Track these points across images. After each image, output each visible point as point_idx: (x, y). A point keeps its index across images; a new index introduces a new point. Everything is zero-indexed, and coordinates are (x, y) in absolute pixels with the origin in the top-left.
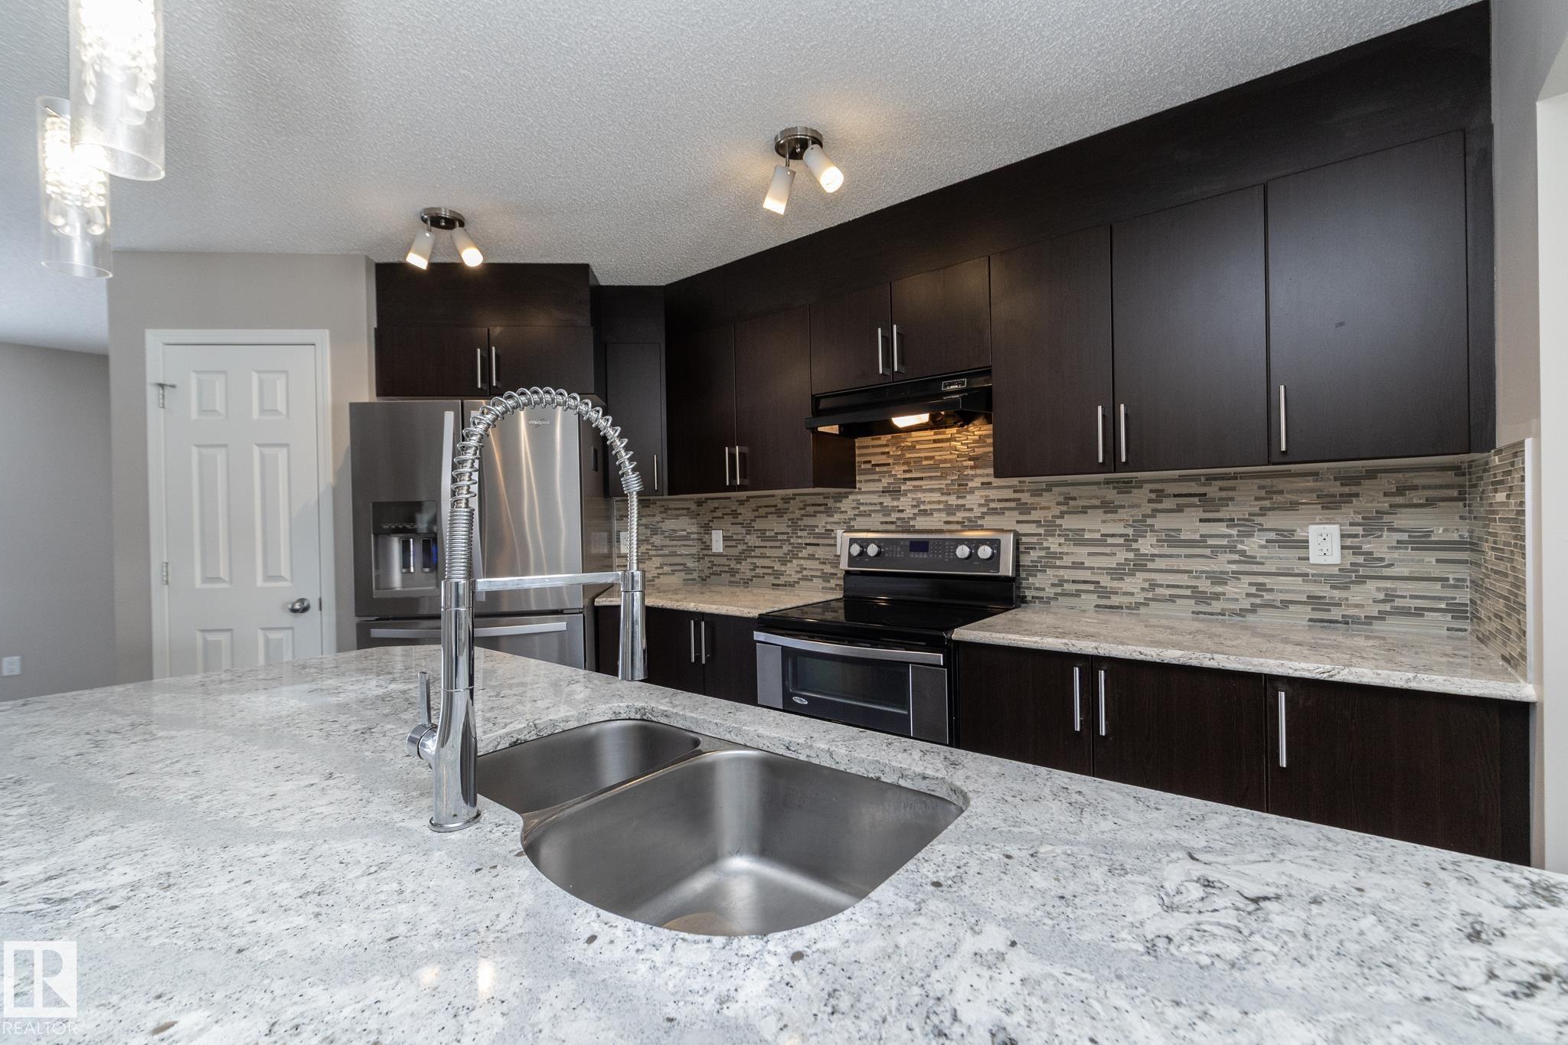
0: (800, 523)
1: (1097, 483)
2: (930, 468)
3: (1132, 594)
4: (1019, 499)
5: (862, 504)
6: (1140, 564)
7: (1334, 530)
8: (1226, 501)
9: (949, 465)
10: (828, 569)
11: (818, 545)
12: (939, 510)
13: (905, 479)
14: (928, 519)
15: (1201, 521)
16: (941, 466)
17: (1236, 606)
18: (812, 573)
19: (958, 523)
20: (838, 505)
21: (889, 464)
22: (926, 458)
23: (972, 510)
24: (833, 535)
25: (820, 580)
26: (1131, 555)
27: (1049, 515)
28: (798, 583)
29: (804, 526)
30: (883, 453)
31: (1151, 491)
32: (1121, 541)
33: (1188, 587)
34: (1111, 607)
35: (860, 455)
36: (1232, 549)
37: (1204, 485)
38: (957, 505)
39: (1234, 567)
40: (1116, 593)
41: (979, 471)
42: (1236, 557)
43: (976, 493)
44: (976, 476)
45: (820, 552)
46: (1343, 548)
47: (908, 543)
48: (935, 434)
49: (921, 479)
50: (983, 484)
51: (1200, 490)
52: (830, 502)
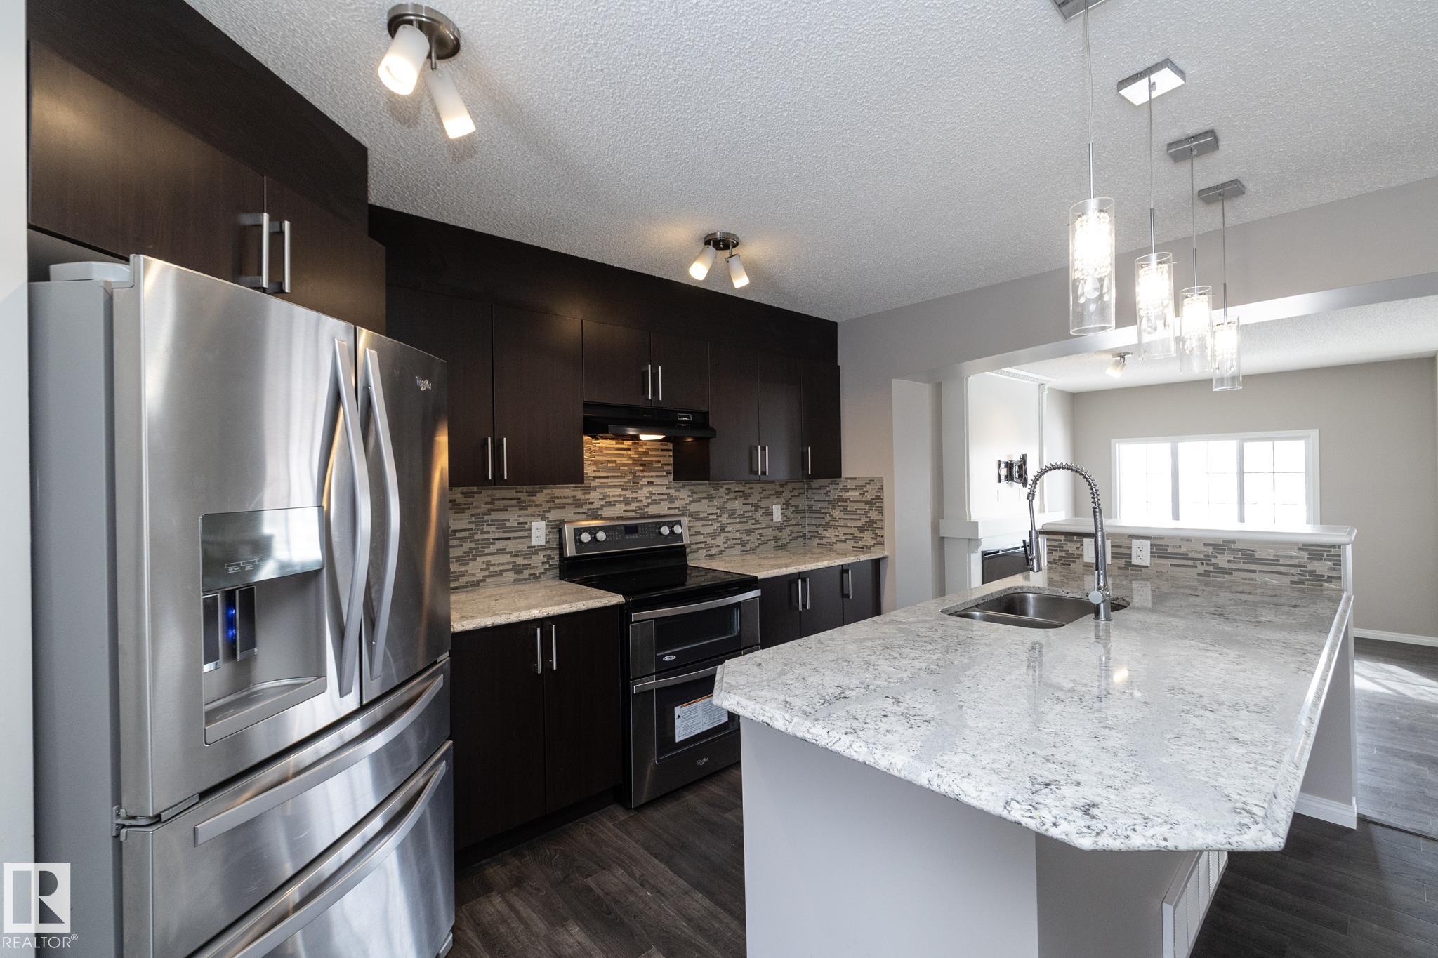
0: (486, 518)
1: (706, 484)
3: (719, 546)
4: (669, 494)
5: (558, 498)
6: (722, 530)
7: (779, 506)
8: (750, 494)
9: (626, 468)
10: (521, 561)
11: (509, 538)
12: (620, 502)
13: (594, 477)
14: (612, 508)
15: (744, 504)
16: (621, 468)
17: (753, 546)
18: (502, 568)
19: (632, 510)
20: (532, 498)
23: (641, 501)
24: (527, 527)
25: (512, 573)
26: (719, 525)
27: (684, 503)
28: (484, 581)
29: (491, 521)
31: (727, 489)
32: (715, 517)
33: (739, 539)
34: (712, 555)
36: (752, 518)
37: (744, 486)
38: (632, 498)
39: (754, 527)
40: (713, 547)
41: (645, 474)
42: (754, 521)
43: (644, 489)
44: (644, 477)
45: (511, 546)
46: (782, 514)
47: (623, 528)
48: (617, 443)
49: (607, 477)
50: (648, 482)
51: (742, 489)
52: (524, 496)
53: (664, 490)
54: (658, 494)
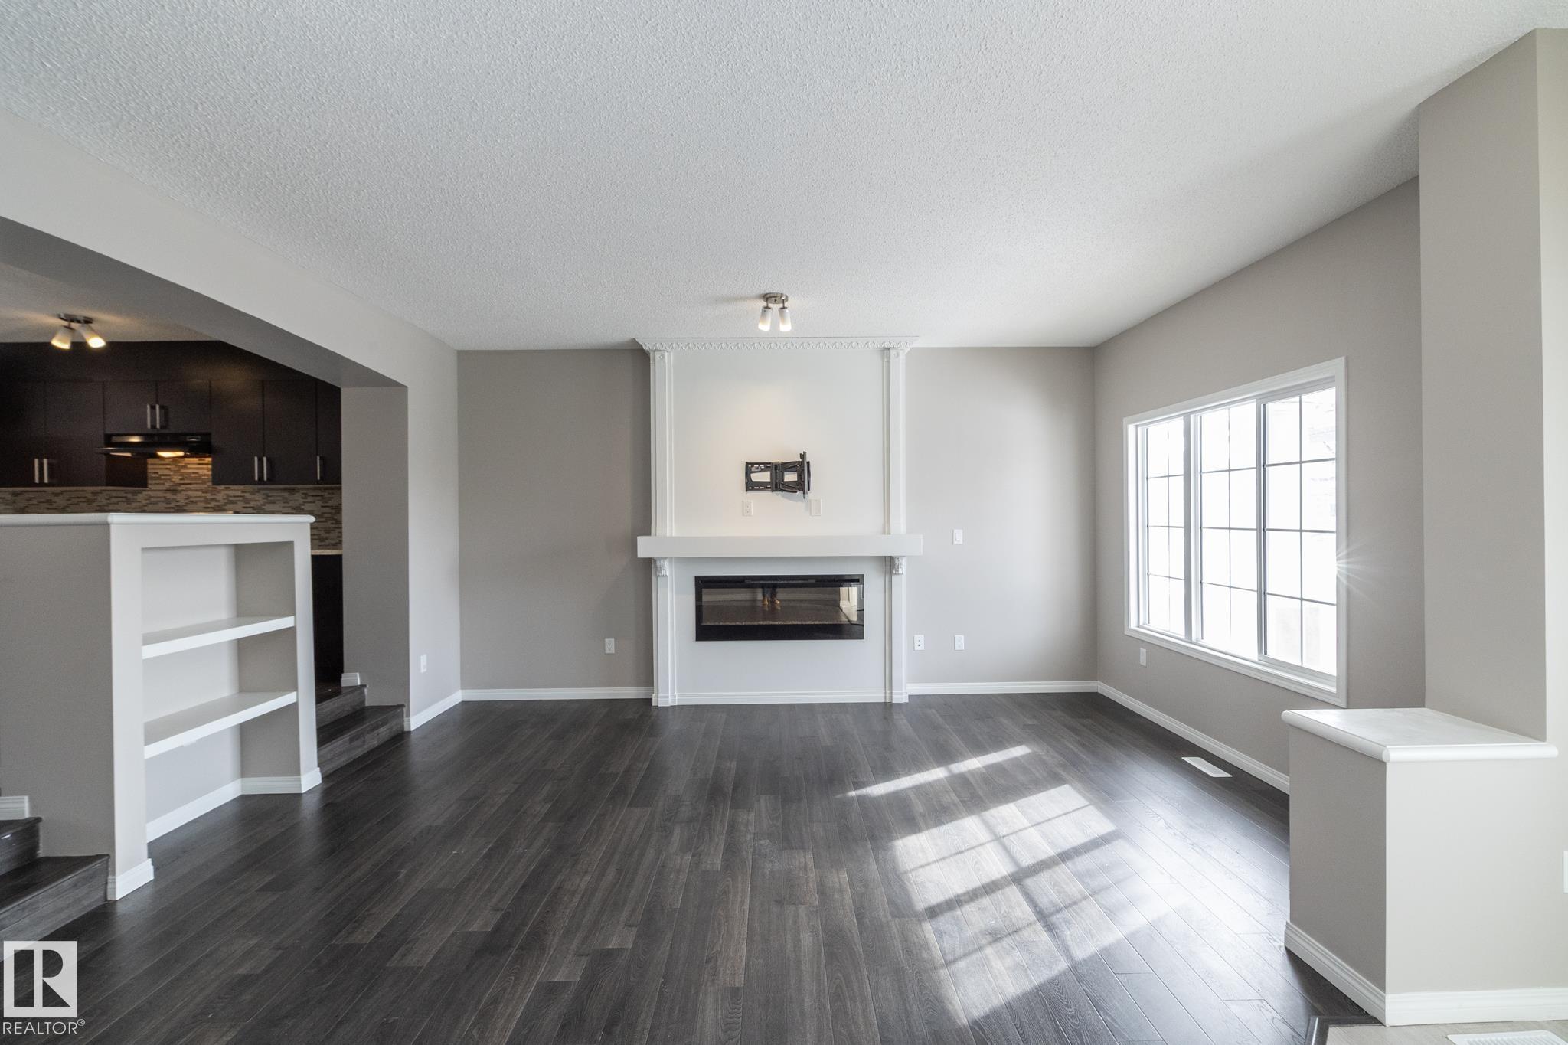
2: (196, 478)
8: (330, 499)
12: (201, 501)
17: (333, 542)
20: (135, 497)
21: (169, 475)
22: (194, 473)
30: (167, 469)
31: (303, 494)
35: (151, 469)
39: (333, 526)
42: (334, 521)
51: (323, 494)
52: (129, 496)
53: (239, 494)
54: (235, 497)
